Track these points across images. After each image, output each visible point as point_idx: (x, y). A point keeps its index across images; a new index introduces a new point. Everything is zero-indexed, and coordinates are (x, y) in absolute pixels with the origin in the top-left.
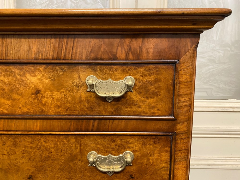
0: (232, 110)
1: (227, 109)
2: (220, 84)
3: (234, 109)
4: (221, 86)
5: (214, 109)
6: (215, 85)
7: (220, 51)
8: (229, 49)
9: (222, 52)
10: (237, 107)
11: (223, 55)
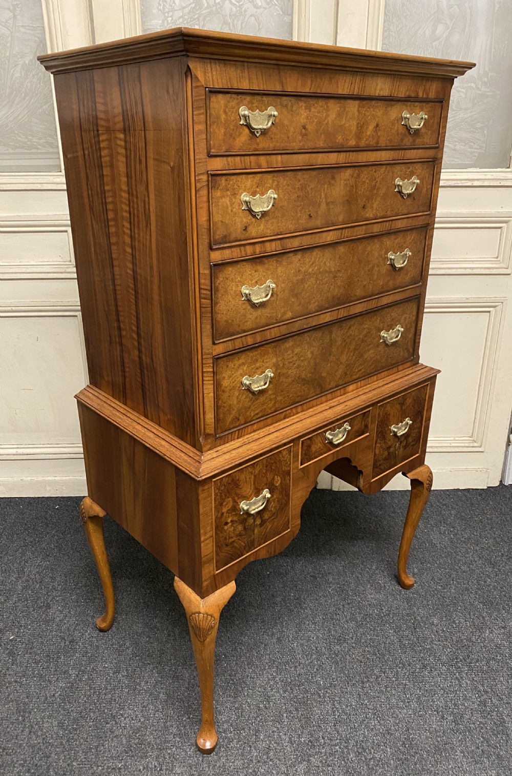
0: (469, 184)
1: (463, 182)
2: (457, 144)
3: (473, 182)
4: (458, 147)
5: (445, 183)
6: (450, 145)
7: (460, 89)
8: (473, 85)
9: (462, 90)
10: (478, 180)
11: (464, 96)
